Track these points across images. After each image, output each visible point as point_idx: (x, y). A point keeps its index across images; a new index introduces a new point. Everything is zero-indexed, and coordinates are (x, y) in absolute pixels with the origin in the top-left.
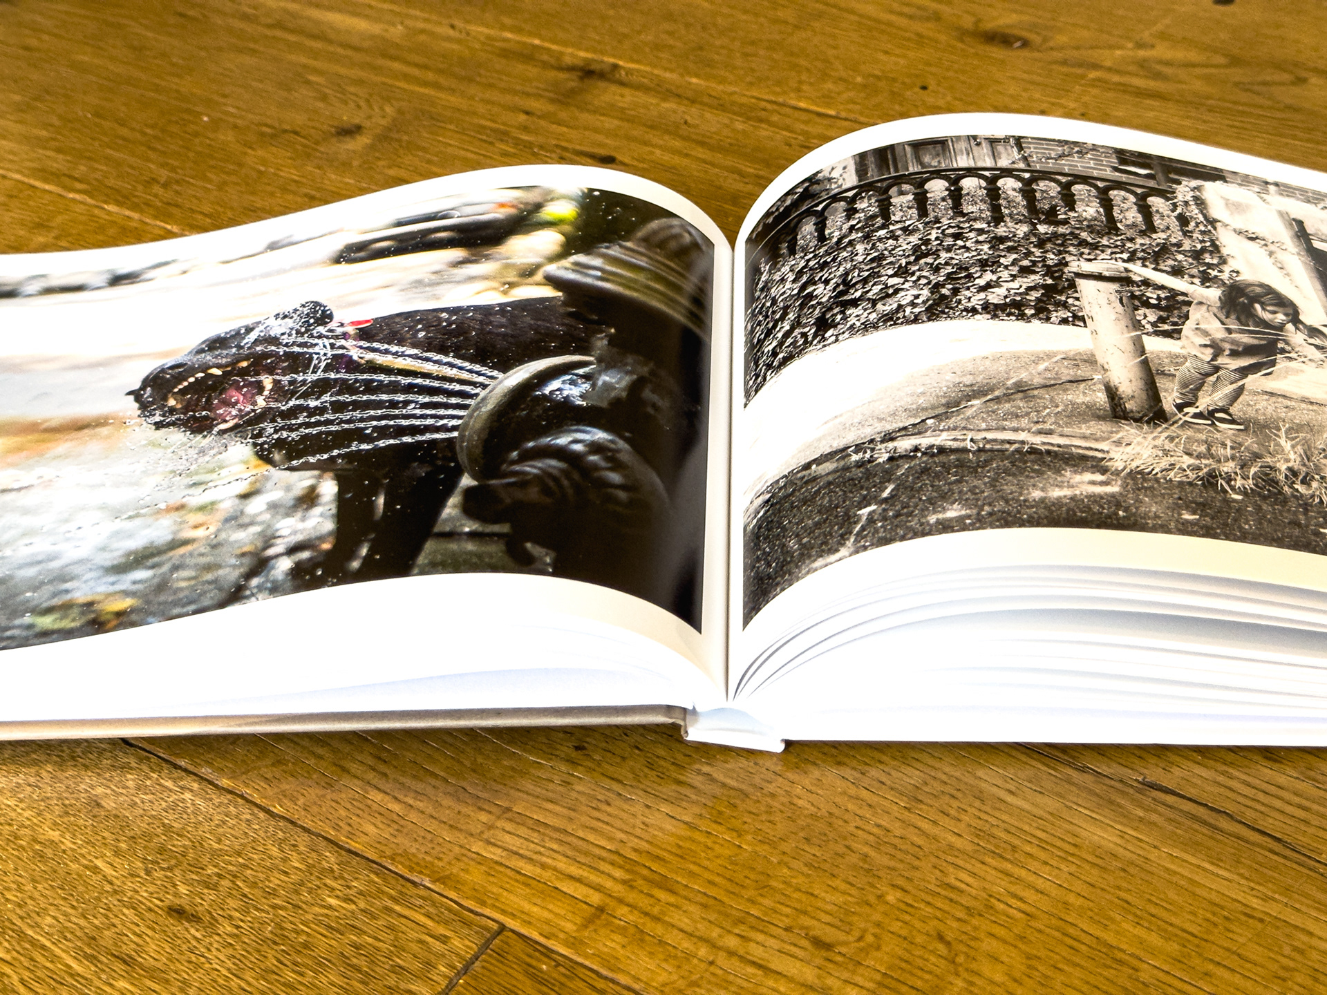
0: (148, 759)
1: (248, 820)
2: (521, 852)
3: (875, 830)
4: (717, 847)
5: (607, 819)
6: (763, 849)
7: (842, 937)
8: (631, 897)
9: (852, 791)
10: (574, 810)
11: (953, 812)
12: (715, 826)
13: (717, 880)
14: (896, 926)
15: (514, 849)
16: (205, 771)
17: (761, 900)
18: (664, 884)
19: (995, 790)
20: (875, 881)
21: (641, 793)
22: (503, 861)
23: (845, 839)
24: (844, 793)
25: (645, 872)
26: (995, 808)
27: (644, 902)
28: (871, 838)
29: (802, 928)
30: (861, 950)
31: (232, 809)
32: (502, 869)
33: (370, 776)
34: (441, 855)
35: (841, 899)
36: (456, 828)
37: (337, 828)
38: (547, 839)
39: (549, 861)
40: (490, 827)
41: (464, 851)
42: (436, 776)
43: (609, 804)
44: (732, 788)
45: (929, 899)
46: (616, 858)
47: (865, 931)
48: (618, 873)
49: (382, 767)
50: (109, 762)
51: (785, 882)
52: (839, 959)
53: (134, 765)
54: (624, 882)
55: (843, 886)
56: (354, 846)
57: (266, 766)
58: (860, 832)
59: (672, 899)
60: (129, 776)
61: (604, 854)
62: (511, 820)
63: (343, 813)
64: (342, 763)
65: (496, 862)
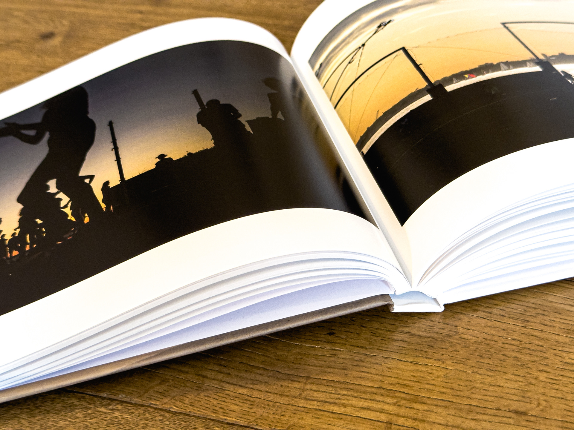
0: (84, 397)
1: (160, 420)
2: (328, 400)
3: (513, 342)
4: (434, 372)
5: (366, 370)
6: (460, 367)
7: (529, 406)
8: (402, 411)
9: (490, 323)
10: (345, 369)
11: (548, 323)
12: (427, 360)
13: (444, 390)
14: (553, 393)
15: (323, 399)
16: (121, 397)
17: (474, 396)
18: (416, 399)
19: (562, 306)
20: (529, 370)
21: (378, 351)
22: (320, 408)
23: (500, 351)
24: (486, 326)
25: (403, 395)
26: (568, 316)
27: (411, 413)
28: (514, 347)
29: (505, 406)
30: (542, 411)
31: (147, 415)
32: (322, 413)
33: (220, 377)
34: (283, 413)
35: (516, 385)
36: (284, 395)
37: (215, 411)
38: (338, 390)
39: (346, 402)
40: (303, 390)
41: (295, 407)
42: (259, 368)
43: (363, 362)
44: (425, 337)
45: (562, 373)
46: (382, 391)
47: (538, 399)
48: (388, 400)
49: (225, 370)
50: (60, 405)
51: (482, 383)
52: (533, 419)
53: (76, 403)
54: (394, 404)
55: (513, 377)
56: (230, 420)
57: (157, 385)
58: (506, 345)
59: (426, 407)
60: (77, 411)
61: (374, 390)
62: (313, 383)
63: (215, 402)
64: (200, 373)
65: (317, 410)
